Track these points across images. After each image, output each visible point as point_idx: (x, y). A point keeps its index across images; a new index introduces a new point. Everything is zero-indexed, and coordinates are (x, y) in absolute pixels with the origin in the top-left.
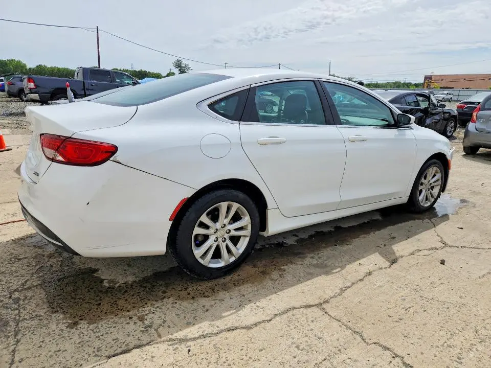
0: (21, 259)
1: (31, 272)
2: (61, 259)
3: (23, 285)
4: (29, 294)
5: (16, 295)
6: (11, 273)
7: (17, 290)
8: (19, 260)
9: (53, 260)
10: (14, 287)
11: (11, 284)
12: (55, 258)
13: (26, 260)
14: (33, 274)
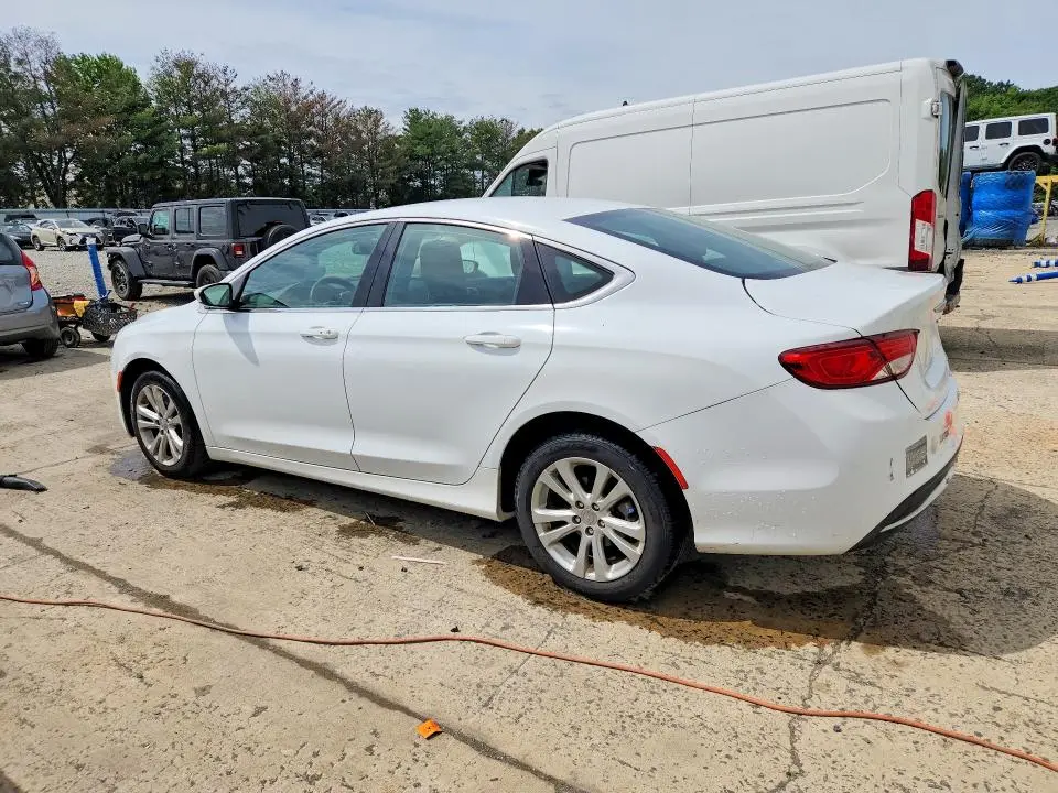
0: (957, 592)
1: (946, 561)
2: (888, 559)
3: (964, 548)
4: (957, 534)
5: (976, 540)
6: (979, 573)
7: (974, 545)
8: (960, 592)
9: (901, 562)
10: (977, 550)
11: (983, 556)
12: (895, 565)
13: (948, 584)
14: (944, 557)
